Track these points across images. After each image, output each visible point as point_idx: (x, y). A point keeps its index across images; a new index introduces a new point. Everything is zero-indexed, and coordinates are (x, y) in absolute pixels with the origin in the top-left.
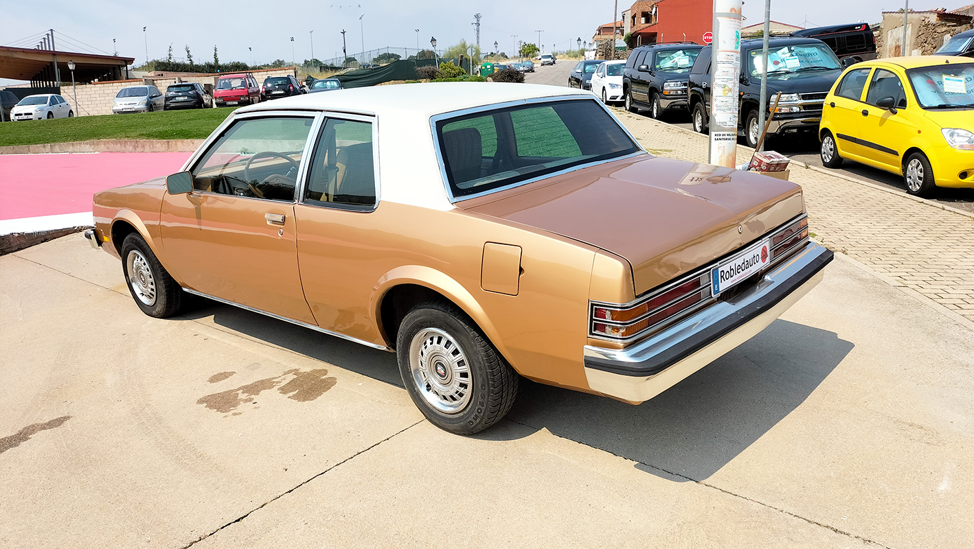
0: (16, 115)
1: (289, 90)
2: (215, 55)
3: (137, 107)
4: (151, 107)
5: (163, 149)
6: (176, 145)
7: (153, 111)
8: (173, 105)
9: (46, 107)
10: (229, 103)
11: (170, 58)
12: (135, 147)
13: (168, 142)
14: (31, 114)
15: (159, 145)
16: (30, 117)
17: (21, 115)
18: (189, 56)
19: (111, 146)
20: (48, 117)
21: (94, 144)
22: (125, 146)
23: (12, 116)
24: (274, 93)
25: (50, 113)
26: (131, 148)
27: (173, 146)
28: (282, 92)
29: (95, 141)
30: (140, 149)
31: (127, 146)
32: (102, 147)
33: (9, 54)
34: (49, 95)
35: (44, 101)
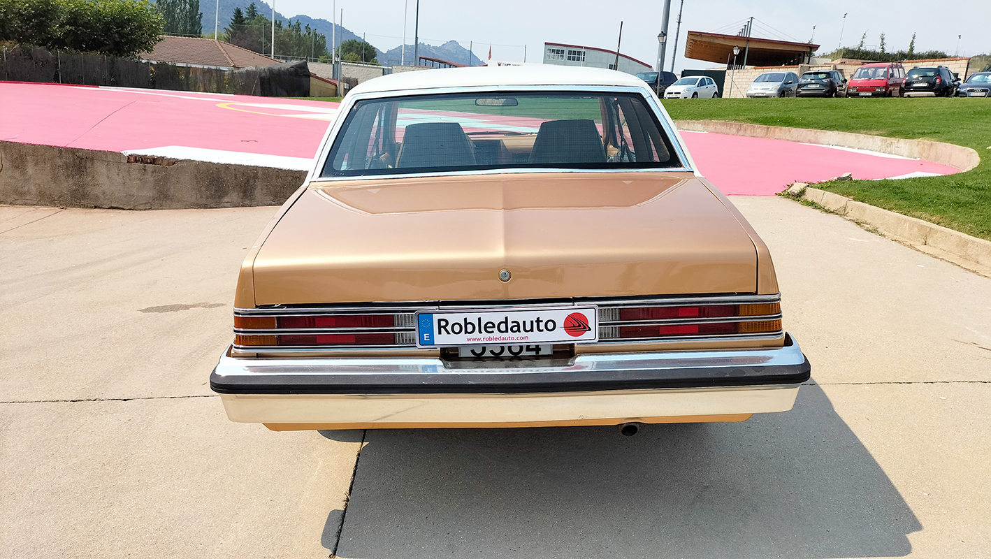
0: (668, 93)
1: (935, 83)
2: (912, 43)
3: (768, 92)
4: (782, 93)
5: (762, 134)
6: (774, 132)
7: (784, 96)
8: (803, 92)
9: (694, 88)
10: (862, 94)
11: (861, 46)
12: (738, 131)
13: (768, 128)
14: (680, 93)
15: (759, 129)
16: (678, 96)
17: (672, 93)
18: (883, 44)
19: (719, 127)
20: (693, 97)
21: (705, 124)
22: (730, 129)
23: (665, 94)
24: (915, 85)
25: (696, 93)
26: (734, 130)
27: (772, 132)
28: (925, 85)
29: (707, 121)
30: (741, 133)
31: (732, 129)
32: (711, 128)
33: (712, 40)
34: (700, 77)
35: (693, 82)
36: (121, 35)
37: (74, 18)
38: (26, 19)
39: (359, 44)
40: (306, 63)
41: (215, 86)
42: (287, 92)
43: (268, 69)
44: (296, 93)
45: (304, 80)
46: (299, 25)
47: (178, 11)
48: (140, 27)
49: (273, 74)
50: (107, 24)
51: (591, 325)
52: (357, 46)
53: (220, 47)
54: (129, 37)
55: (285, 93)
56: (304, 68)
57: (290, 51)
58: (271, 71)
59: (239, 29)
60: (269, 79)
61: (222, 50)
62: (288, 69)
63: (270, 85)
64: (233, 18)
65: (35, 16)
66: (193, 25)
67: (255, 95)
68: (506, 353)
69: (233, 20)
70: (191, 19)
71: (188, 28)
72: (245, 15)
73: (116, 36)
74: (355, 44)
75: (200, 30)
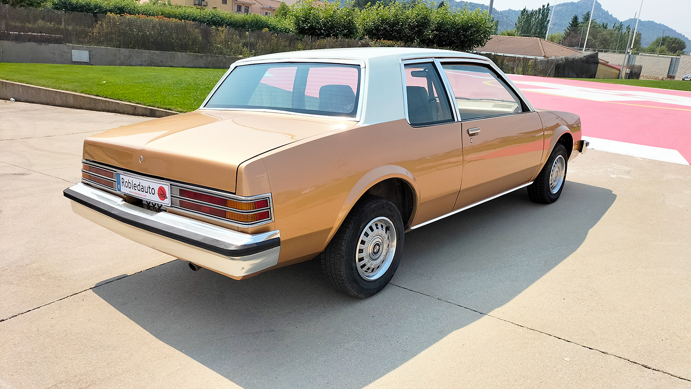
36: (465, 37)
37: (440, 27)
38: (412, 28)
39: (671, 39)
40: (597, 54)
41: (521, 69)
42: (577, 74)
43: (565, 58)
44: (584, 76)
45: (593, 66)
46: (621, 26)
47: (534, 19)
48: (478, 31)
49: (568, 61)
50: (459, 29)
51: (167, 195)
52: (670, 40)
53: (540, 43)
54: (470, 38)
55: (575, 75)
56: (594, 57)
57: (609, 46)
58: (567, 59)
59: (573, 30)
60: (564, 65)
61: (540, 45)
62: (581, 58)
63: (564, 69)
64: (571, 23)
65: (417, 26)
66: (541, 29)
67: (549, 76)
68: (156, 206)
69: (571, 24)
70: (541, 24)
71: (538, 30)
72: (580, 20)
73: (462, 37)
74: (667, 39)
75: (545, 32)
